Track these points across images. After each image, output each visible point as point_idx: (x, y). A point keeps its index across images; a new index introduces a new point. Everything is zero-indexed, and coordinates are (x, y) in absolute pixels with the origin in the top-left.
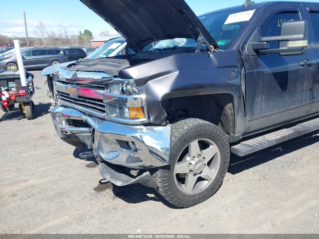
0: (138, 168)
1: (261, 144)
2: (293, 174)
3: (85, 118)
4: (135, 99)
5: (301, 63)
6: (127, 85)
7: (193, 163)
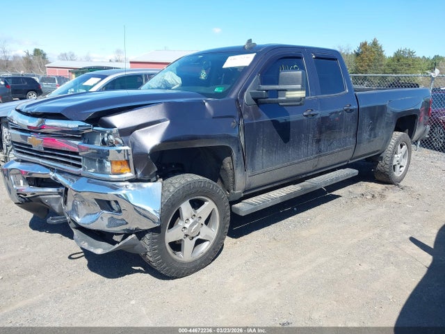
0: (123, 232)
1: (263, 202)
2: (304, 233)
3: (54, 175)
4: (119, 151)
5: (305, 114)
6: (108, 134)
7: (187, 226)
